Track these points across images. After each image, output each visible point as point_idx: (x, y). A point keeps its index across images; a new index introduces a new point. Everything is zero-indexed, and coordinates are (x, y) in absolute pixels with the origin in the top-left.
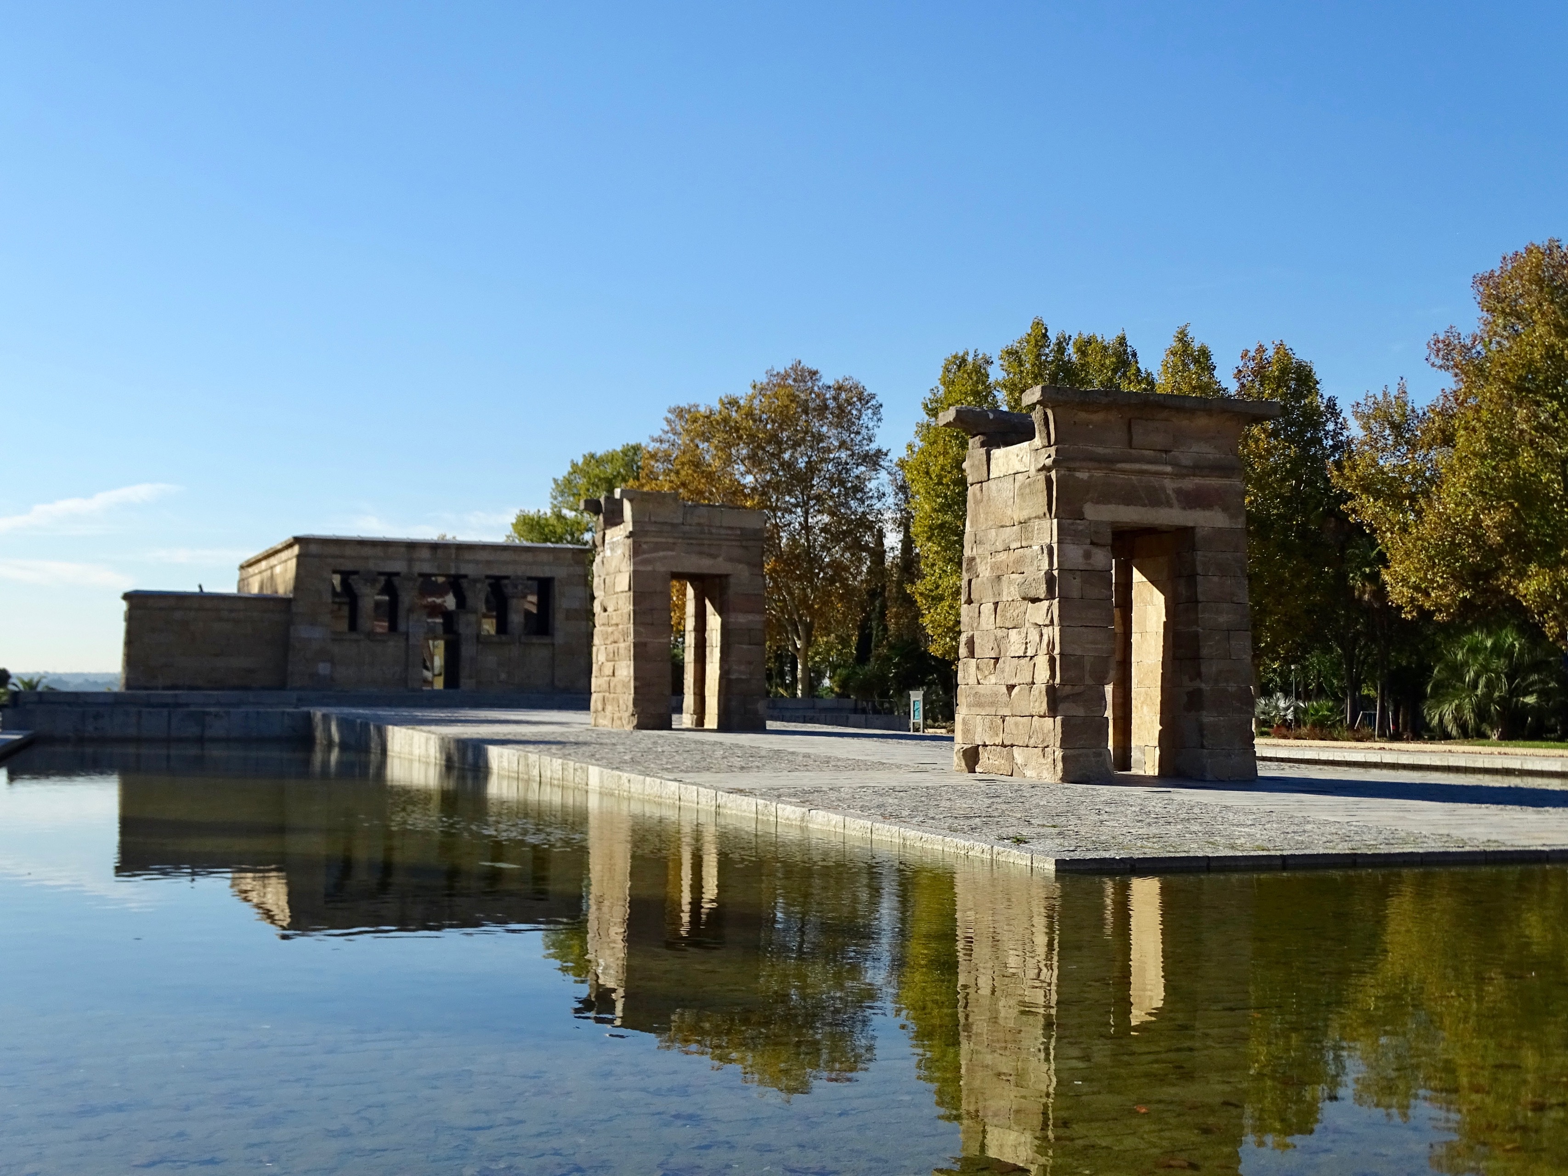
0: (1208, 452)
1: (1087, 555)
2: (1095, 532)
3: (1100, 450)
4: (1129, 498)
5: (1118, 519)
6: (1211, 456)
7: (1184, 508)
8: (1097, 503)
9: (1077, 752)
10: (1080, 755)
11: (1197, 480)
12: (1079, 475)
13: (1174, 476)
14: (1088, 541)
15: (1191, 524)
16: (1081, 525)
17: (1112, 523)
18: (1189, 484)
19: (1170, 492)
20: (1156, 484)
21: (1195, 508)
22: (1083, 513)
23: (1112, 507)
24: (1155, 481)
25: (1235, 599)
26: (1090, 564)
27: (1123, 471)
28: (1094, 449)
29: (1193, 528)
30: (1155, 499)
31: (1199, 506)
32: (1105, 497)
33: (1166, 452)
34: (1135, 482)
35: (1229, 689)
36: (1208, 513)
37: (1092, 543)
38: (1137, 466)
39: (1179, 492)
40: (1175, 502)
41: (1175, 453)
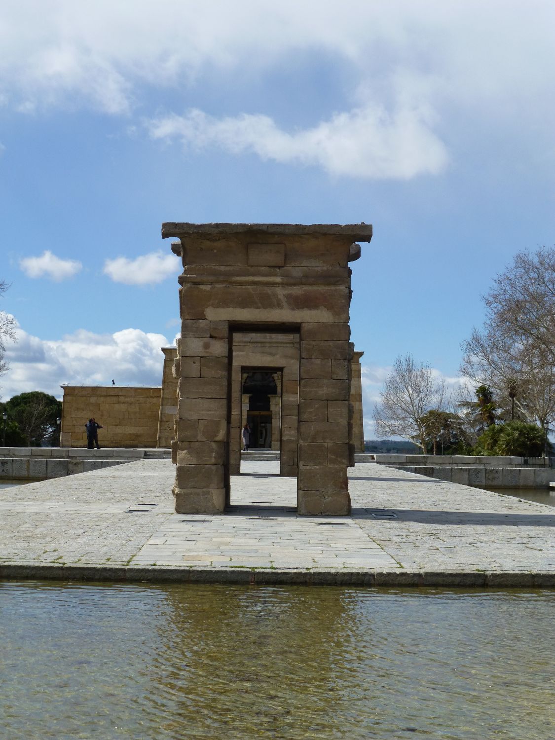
0: (318, 266)
1: (206, 346)
2: (214, 329)
3: (222, 268)
4: (245, 302)
5: (234, 319)
6: (319, 269)
7: (293, 309)
8: (217, 307)
9: (189, 490)
10: (191, 494)
11: (305, 288)
12: (202, 287)
13: (284, 285)
14: (208, 336)
15: (298, 320)
16: (202, 324)
17: (229, 322)
18: (297, 291)
19: (281, 297)
20: (269, 292)
21: (303, 308)
22: (205, 315)
23: (230, 310)
24: (268, 290)
25: (335, 376)
26: (207, 352)
27: (241, 283)
28: (217, 268)
29: (301, 323)
30: (267, 302)
31: (307, 307)
32: (224, 303)
33: (279, 267)
34: (251, 291)
35: (326, 445)
36: (314, 312)
37: (211, 337)
38: (251, 278)
39: (289, 297)
40: (285, 304)
41: (288, 268)
